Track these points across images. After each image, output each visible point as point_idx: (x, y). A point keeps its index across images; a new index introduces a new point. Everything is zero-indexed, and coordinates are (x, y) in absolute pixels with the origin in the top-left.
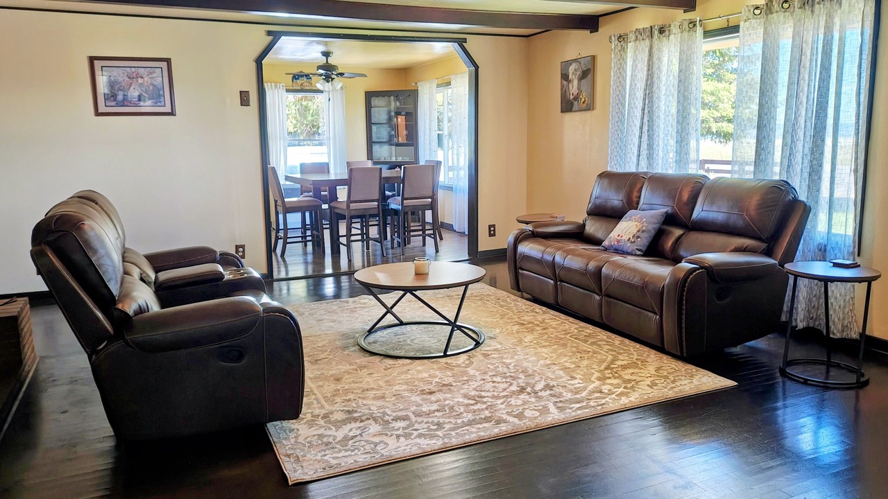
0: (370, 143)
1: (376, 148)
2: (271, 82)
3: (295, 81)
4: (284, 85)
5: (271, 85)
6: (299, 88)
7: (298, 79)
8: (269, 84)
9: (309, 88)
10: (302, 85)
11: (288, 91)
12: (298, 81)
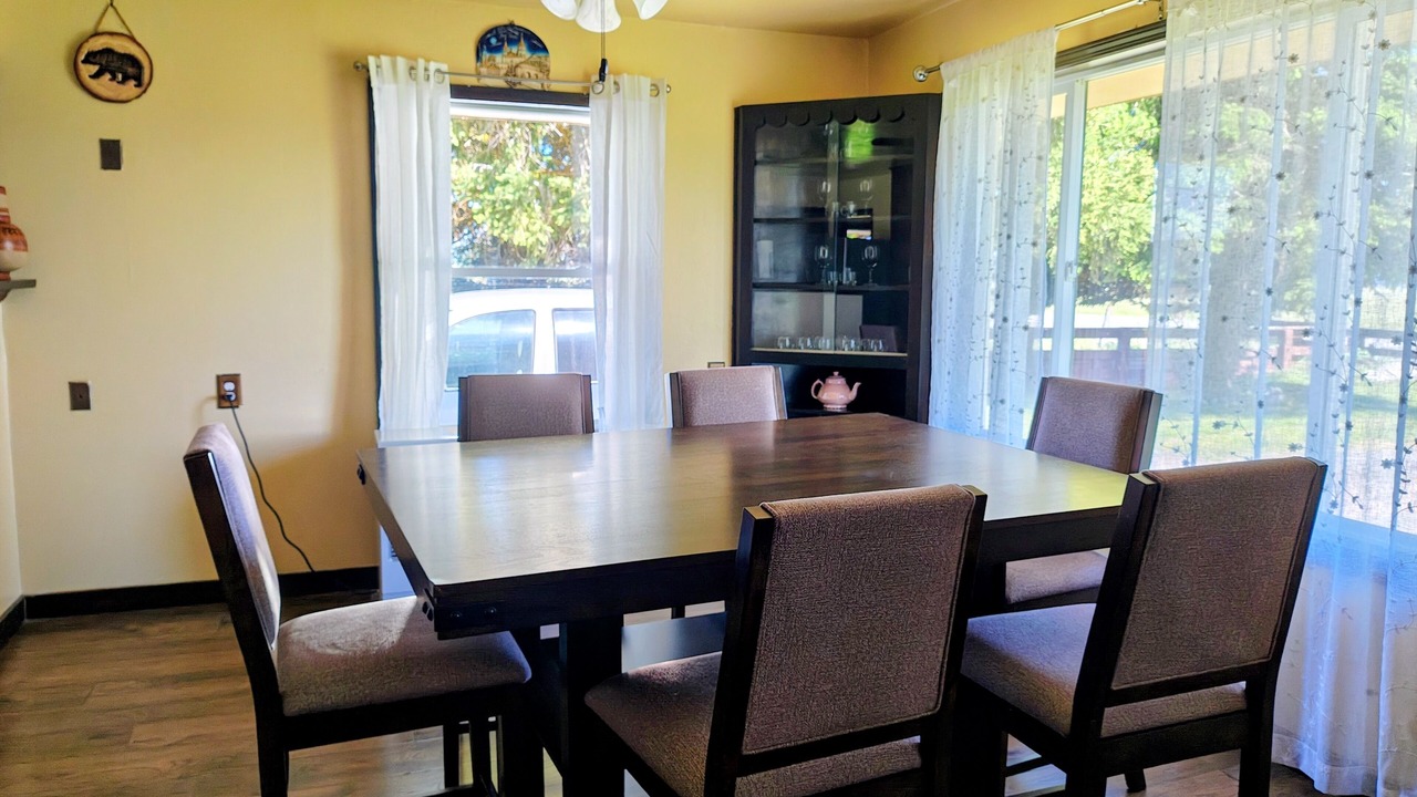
0: (744, 284)
1: (763, 303)
2: (392, 54)
3: (486, 55)
4: (444, 68)
5: (394, 65)
6: (500, 83)
7: (498, 49)
8: (385, 60)
9: (536, 86)
10: (512, 71)
11: (459, 91)
12: (498, 58)
